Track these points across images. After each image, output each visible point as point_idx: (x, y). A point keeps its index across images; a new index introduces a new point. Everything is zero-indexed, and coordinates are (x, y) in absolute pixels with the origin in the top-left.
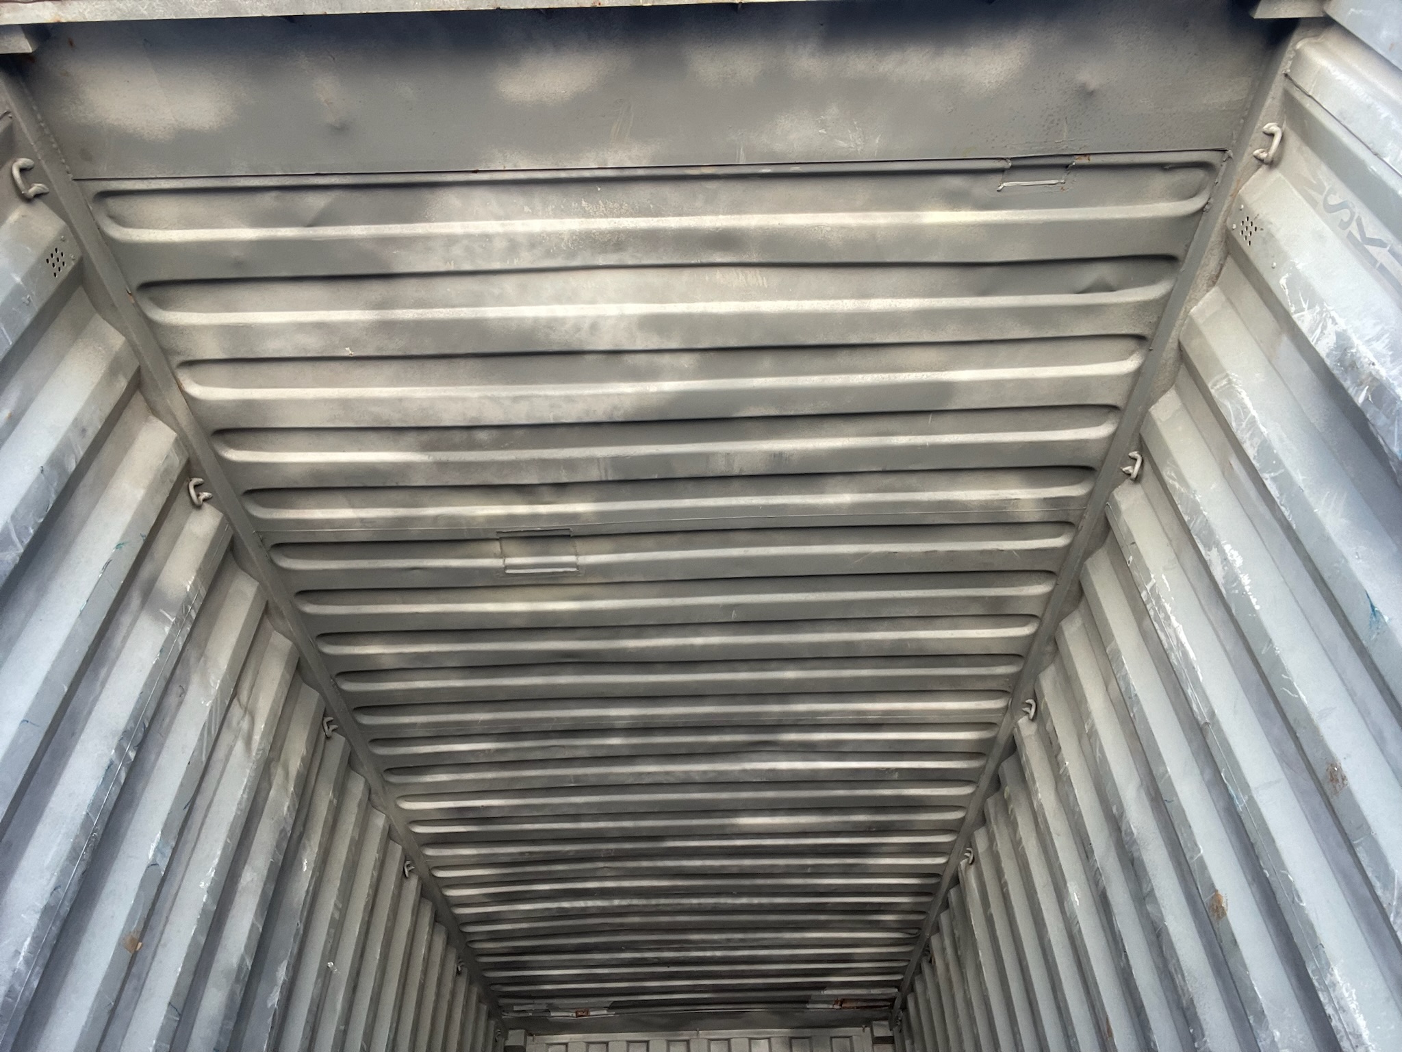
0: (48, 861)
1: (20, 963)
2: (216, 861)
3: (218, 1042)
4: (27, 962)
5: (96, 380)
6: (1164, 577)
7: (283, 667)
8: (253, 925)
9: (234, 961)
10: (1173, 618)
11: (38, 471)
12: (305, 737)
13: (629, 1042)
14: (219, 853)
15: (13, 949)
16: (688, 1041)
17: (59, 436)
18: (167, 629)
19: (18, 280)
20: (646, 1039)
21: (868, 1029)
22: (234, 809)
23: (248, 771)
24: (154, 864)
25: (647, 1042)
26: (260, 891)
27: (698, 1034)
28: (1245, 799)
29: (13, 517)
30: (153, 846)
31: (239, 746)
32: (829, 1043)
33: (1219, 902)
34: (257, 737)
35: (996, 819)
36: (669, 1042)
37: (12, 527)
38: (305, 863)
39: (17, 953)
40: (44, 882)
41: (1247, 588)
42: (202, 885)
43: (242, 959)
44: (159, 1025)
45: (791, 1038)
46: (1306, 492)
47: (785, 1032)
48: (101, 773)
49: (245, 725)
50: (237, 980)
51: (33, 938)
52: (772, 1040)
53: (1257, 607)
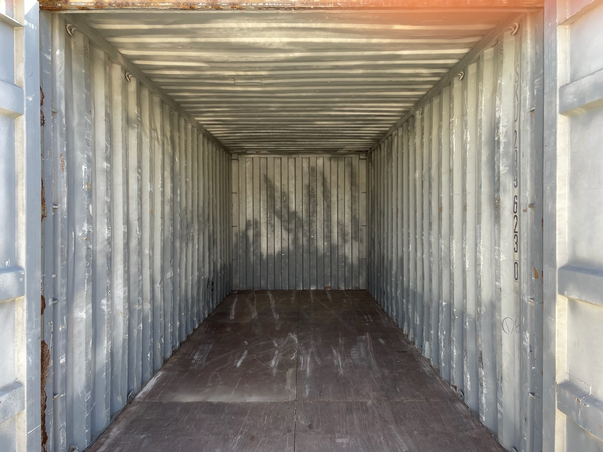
0: (134, 208)
1: (138, 233)
2: (160, 178)
3: (171, 218)
4: (139, 231)
5: (104, 77)
6: (456, 120)
7: (159, 109)
8: (171, 186)
9: (169, 197)
10: (454, 135)
11: (105, 121)
12: (169, 123)
13: (274, 158)
14: (160, 176)
15: (135, 230)
16: (295, 158)
17: (104, 105)
18: (136, 130)
19: (84, 71)
20: (280, 157)
21: (358, 155)
22: (160, 162)
23: (160, 149)
24: (151, 191)
25: (281, 158)
26: (170, 176)
27: (298, 156)
28: (452, 195)
29: (106, 140)
30: (149, 187)
31: (156, 142)
32: (344, 160)
33: (442, 209)
34: (159, 137)
35: (405, 132)
36: (288, 158)
37: (107, 143)
38: (177, 159)
39: (137, 230)
40: (136, 213)
41: (468, 149)
42: (159, 186)
43: (171, 196)
44: (160, 223)
45: (331, 158)
46: (483, 144)
47: (329, 156)
48: (137, 181)
49: (156, 135)
50: (171, 201)
51: (138, 226)
52: (325, 158)
53: (467, 156)
